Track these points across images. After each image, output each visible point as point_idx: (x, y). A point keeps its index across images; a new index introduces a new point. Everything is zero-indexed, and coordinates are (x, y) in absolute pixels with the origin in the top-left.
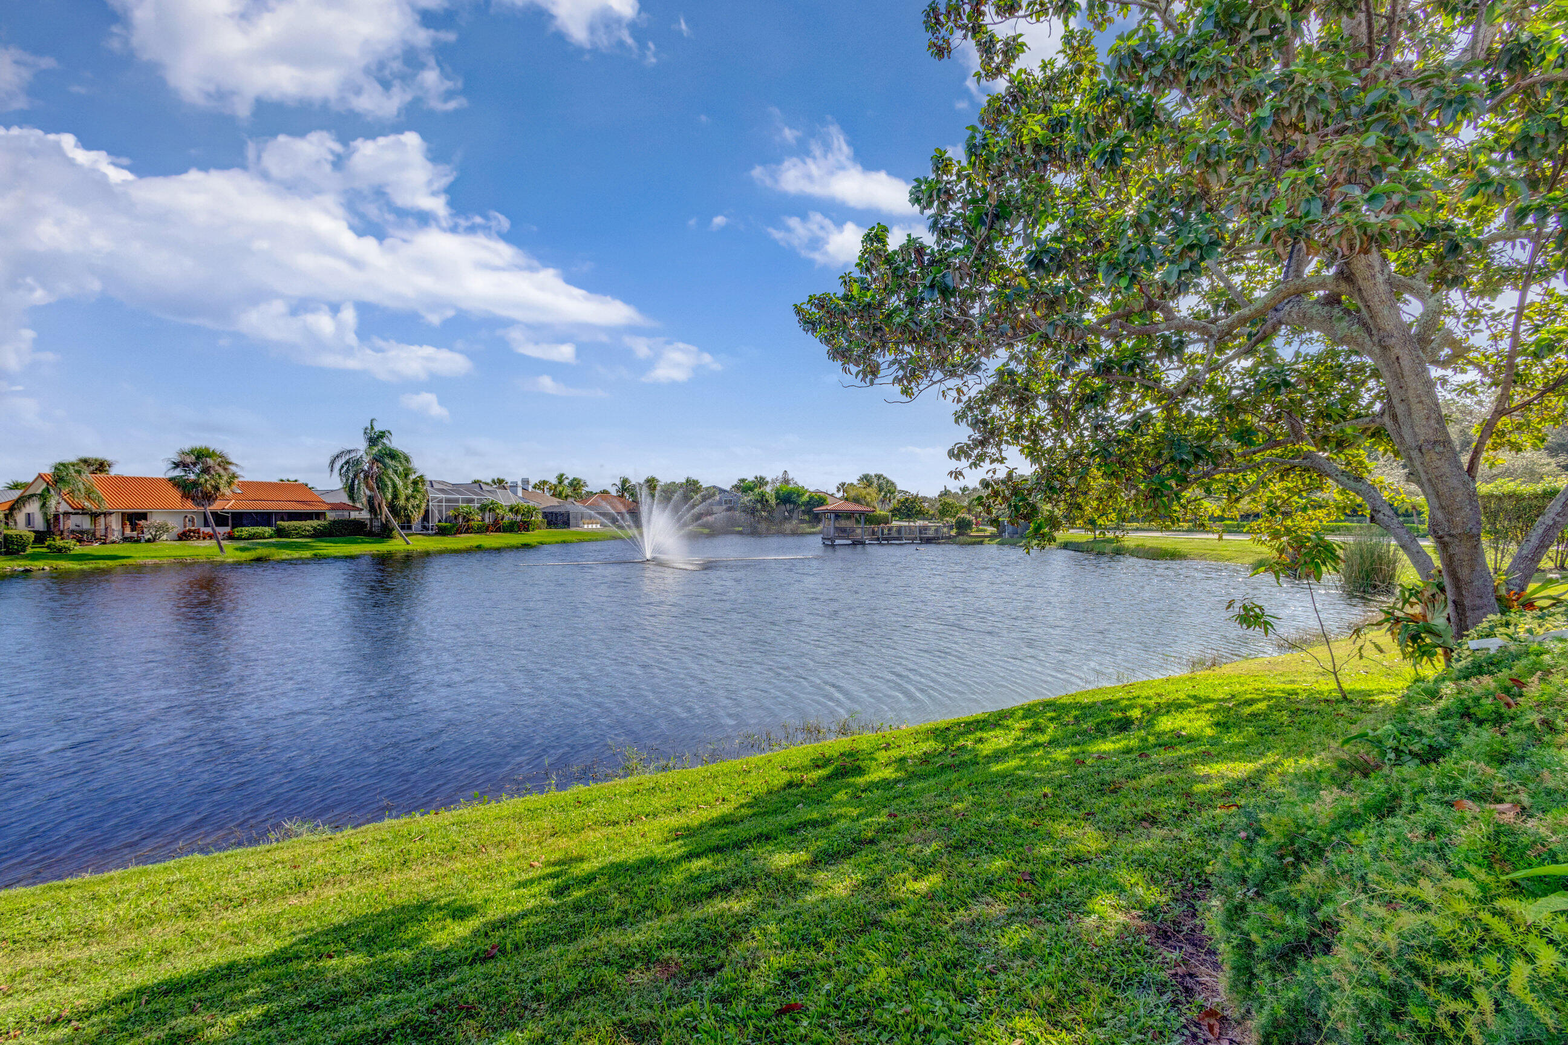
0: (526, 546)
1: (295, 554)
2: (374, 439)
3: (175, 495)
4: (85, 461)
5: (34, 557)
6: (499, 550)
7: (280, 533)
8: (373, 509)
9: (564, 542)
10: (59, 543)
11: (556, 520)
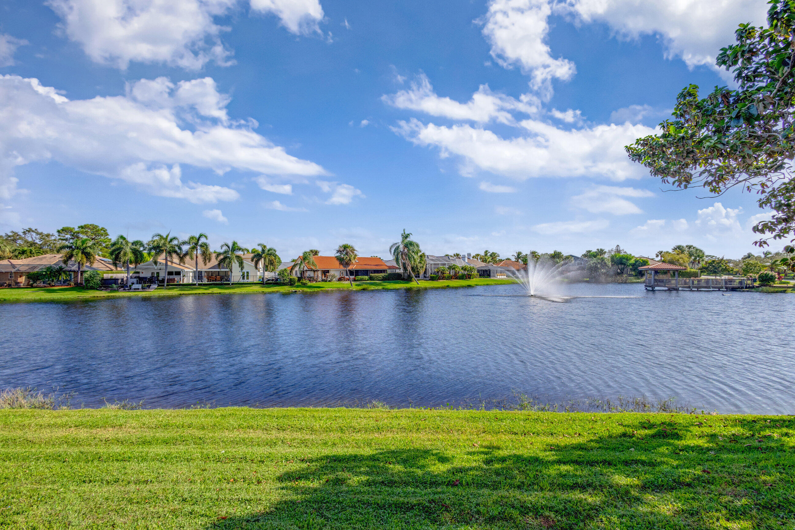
0: (469, 286)
1: (376, 288)
2: (406, 236)
3: (337, 263)
4: (311, 251)
5: (298, 286)
6: (456, 288)
7: (371, 278)
8: (405, 268)
9: (488, 285)
10: (304, 281)
11: (485, 273)
